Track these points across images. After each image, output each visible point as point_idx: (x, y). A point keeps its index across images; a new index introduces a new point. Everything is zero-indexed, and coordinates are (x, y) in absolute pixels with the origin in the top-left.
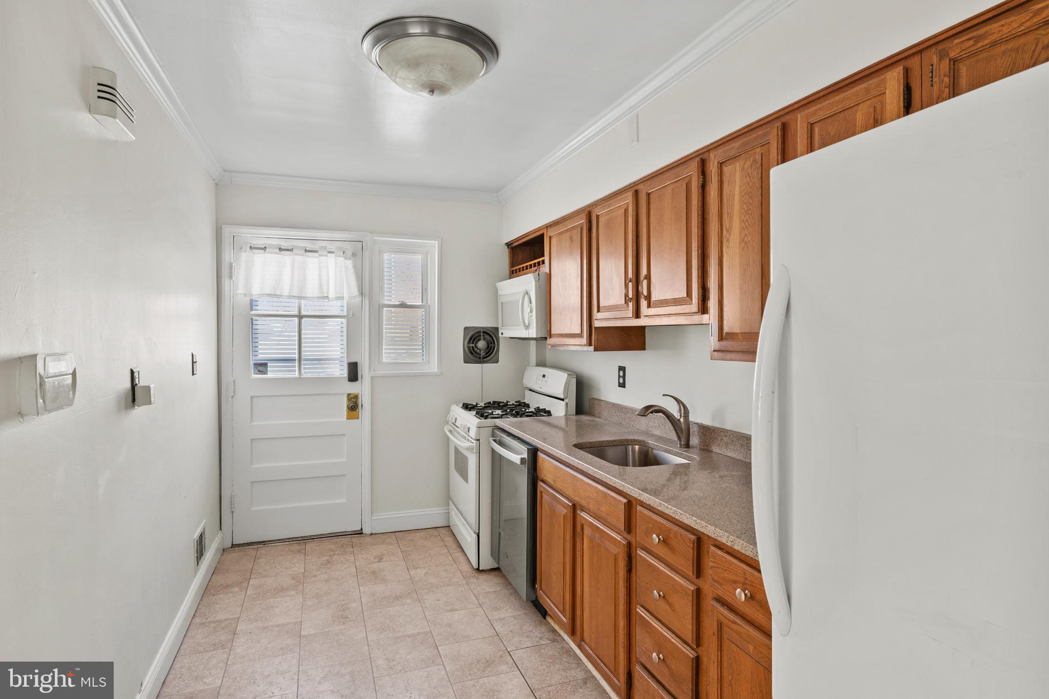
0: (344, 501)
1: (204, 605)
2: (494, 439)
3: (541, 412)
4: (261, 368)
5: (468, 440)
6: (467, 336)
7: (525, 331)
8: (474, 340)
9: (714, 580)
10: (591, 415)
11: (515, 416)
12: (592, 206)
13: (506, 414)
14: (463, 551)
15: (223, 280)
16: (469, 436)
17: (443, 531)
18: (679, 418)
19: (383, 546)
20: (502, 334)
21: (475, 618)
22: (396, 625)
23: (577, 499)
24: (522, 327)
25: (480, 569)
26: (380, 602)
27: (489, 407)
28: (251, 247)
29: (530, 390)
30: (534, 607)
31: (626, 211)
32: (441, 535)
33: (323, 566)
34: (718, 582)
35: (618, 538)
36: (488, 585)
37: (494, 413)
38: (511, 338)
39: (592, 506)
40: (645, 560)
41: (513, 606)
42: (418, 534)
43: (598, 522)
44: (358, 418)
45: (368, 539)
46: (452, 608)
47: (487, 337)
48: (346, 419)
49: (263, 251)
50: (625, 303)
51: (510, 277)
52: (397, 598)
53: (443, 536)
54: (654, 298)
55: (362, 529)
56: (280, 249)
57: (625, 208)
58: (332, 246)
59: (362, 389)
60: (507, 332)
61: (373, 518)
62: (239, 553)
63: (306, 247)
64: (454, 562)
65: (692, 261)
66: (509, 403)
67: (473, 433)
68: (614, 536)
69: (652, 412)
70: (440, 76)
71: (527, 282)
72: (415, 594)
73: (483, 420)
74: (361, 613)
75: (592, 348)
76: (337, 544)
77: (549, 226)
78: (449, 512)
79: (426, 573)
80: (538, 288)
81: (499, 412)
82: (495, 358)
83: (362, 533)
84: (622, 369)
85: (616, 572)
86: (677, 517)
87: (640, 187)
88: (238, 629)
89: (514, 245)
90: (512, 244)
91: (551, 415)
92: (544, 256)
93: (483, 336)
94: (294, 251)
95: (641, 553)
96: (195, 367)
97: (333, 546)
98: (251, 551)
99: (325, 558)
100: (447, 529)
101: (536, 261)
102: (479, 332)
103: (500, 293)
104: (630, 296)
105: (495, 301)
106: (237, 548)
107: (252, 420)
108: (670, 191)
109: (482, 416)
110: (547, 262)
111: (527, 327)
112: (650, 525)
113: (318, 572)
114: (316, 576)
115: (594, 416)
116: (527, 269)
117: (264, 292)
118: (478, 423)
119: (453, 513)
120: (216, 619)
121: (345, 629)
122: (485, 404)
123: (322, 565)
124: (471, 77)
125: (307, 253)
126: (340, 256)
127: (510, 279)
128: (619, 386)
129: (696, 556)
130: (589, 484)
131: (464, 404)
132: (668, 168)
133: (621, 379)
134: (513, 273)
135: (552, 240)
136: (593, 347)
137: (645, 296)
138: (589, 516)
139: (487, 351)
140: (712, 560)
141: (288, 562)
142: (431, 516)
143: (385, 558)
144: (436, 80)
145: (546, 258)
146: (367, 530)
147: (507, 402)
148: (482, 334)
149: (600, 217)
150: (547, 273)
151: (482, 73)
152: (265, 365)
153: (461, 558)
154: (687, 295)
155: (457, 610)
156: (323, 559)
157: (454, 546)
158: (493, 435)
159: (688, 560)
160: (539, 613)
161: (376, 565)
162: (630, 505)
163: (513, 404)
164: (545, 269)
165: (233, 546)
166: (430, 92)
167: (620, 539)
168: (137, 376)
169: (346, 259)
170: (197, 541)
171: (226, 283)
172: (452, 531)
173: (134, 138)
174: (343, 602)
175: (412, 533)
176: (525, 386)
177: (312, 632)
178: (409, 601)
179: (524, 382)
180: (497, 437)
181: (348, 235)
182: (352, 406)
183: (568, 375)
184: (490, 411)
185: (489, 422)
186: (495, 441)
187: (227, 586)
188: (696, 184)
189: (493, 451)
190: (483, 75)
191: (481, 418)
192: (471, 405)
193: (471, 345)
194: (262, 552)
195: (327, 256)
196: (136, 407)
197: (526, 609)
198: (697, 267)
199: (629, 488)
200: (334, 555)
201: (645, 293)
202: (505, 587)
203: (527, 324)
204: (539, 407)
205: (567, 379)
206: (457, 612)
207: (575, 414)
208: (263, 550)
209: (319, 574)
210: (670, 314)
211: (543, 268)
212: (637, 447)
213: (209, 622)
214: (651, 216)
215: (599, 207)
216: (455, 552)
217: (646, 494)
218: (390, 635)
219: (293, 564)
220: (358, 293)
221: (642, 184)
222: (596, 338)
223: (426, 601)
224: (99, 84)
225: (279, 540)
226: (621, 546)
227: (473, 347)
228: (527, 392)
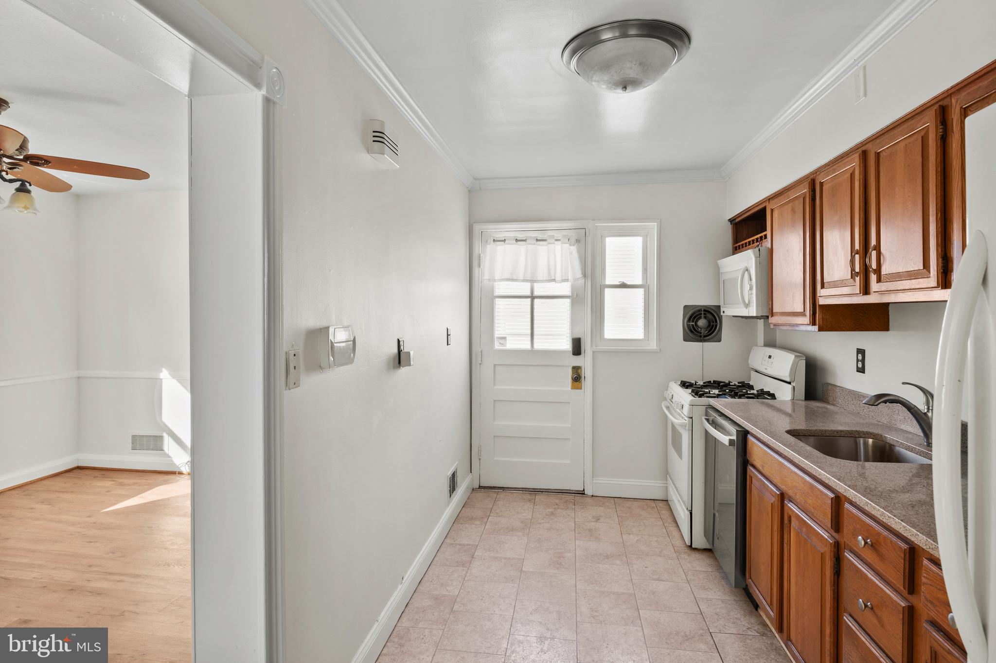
0: (569, 462)
1: (454, 530)
2: (707, 418)
3: (765, 394)
4: (502, 341)
5: (682, 418)
6: (687, 314)
7: (745, 309)
8: (695, 317)
9: (926, 599)
10: (825, 402)
11: (733, 397)
12: (816, 173)
13: (725, 394)
14: (678, 526)
15: (474, 268)
16: (682, 413)
17: (661, 504)
18: (926, 411)
19: (602, 508)
20: (724, 312)
21: (680, 592)
22: (603, 580)
23: (783, 487)
24: (742, 305)
25: (693, 547)
26: (592, 558)
27: (708, 386)
28: (494, 240)
29: (756, 371)
30: (746, 596)
31: (852, 175)
32: (658, 507)
33: (547, 517)
34: (932, 603)
35: (825, 536)
36: (700, 565)
37: (711, 392)
38: (733, 316)
39: (798, 497)
40: (853, 564)
41: (723, 590)
42: (636, 503)
43: (806, 516)
44: (581, 389)
45: (589, 500)
46: (659, 577)
47: (709, 315)
48: (570, 389)
49: (503, 243)
50: (852, 278)
51: (734, 254)
52: (607, 557)
53: (660, 509)
54: (885, 270)
55: (584, 490)
56: (517, 240)
57: (851, 172)
58: (558, 235)
59: (585, 361)
60: (728, 311)
61: (594, 481)
62: (484, 494)
63: (537, 237)
64: (667, 535)
65: (929, 226)
66: (731, 384)
67: (686, 410)
68: (821, 532)
69: (885, 402)
70: (631, 72)
71: (748, 259)
72: (625, 557)
73: (697, 398)
74: (574, 563)
75: (816, 328)
76: (560, 499)
77: (770, 199)
78: (667, 487)
79: (638, 540)
80: (758, 264)
81: (716, 392)
82: (717, 336)
83: (584, 494)
84: (861, 352)
85: (823, 574)
86: (884, 520)
87: (868, 147)
88: (476, 554)
89: (737, 220)
90: (735, 219)
91: (775, 399)
92: (766, 231)
93: (705, 314)
94: (506, 242)
95: (848, 555)
96: (449, 338)
97: (557, 501)
98: (492, 494)
99: (550, 510)
100: (665, 503)
101: (758, 236)
102: (700, 310)
103: (722, 270)
104: (857, 270)
105: (717, 277)
106: (483, 490)
107: (494, 385)
108: (902, 147)
109: (697, 394)
110: (769, 236)
111: (747, 305)
112: (858, 526)
113: (543, 521)
114: (540, 524)
115: (827, 402)
116: (749, 244)
117: (503, 278)
118: (691, 401)
119: (670, 487)
120: (461, 543)
121: (558, 573)
122: (704, 383)
123: (547, 515)
124: (664, 65)
125: (538, 242)
126: (565, 243)
127: (733, 255)
128: (857, 371)
129: (907, 568)
130: (796, 473)
131: (682, 381)
132: (900, 122)
133: (860, 363)
134: (736, 250)
135: (774, 212)
136: (817, 326)
137: (875, 270)
138: (796, 507)
139: (709, 329)
140: (925, 575)
141: (520, 508)
142: (649, 487)
143: (602, 520)
144: (627, 76)
145: (768, 232)
146: (588, 492)
147: (730, 382)
148: (702, 313)
149: (824, 184)
150: (768, 248)
151: (674, 62)
152: (505, 338)
153: (675, 532)
154: (924, 267)
155: (663, 581)
156: (548, 510)
157: (670, 520)
158: (707, 414)
159: (899, 572)
160: (750, 602)
161: (593, 524)
162: (838, 501)
163: (735, 385)
164: (767, 243)
165: (480, 487)
166: (623, 88)
167: (826, 537)
168: (402, 344)
169: (570, 245)
170: (450, 478)
171: (476, 271)
172: (669, 505)
173: (398, 167)
174: (560, 551)
175: (630, 501)
176: (750, 366)
177: (531, 570)
178: (618, 562)
179: (749, 362)
180: (710, 416)
181: (573, 224)
182: (576, 377)
183: (796, 356)
184: (707, 390)
185: (704, 400)
186: (708, 420)
187: (472, 519)
188: (934, 136)
189: (707, 432)
190: (676, 63)
191: (695, 396)
192: (688, 382)
193: (691, 323)
194: (500, 496)
195: (554, 243)
196: (401, 368)
197: (736, 596)
198: (935, 234)
199: (834, 482)
200: (558, 509)
201: (874, 266)
202: (718, 570)
203: (747, 302)
204: (763, 389)
205: (794, 360)
206: (664, 582)
207: (803, 398)
208: (502, 495)
209: (543, 523)
210: (904, 290)
211: (766, 243)
212: (870, 441)
213: (456, 544)
214: (881, 178)
215: (822, 173)
216: (671, 525)
217: (851, 490)
218: (597, 588)
219: (524, 510)
220: (582, 276)
221: (871, 143)
222: (821, 317)
223: (635, 566)
224: (374, 132)
225: (515, 488)
226: (828, 544)
227: (693, 325)
228: (753, 373)
